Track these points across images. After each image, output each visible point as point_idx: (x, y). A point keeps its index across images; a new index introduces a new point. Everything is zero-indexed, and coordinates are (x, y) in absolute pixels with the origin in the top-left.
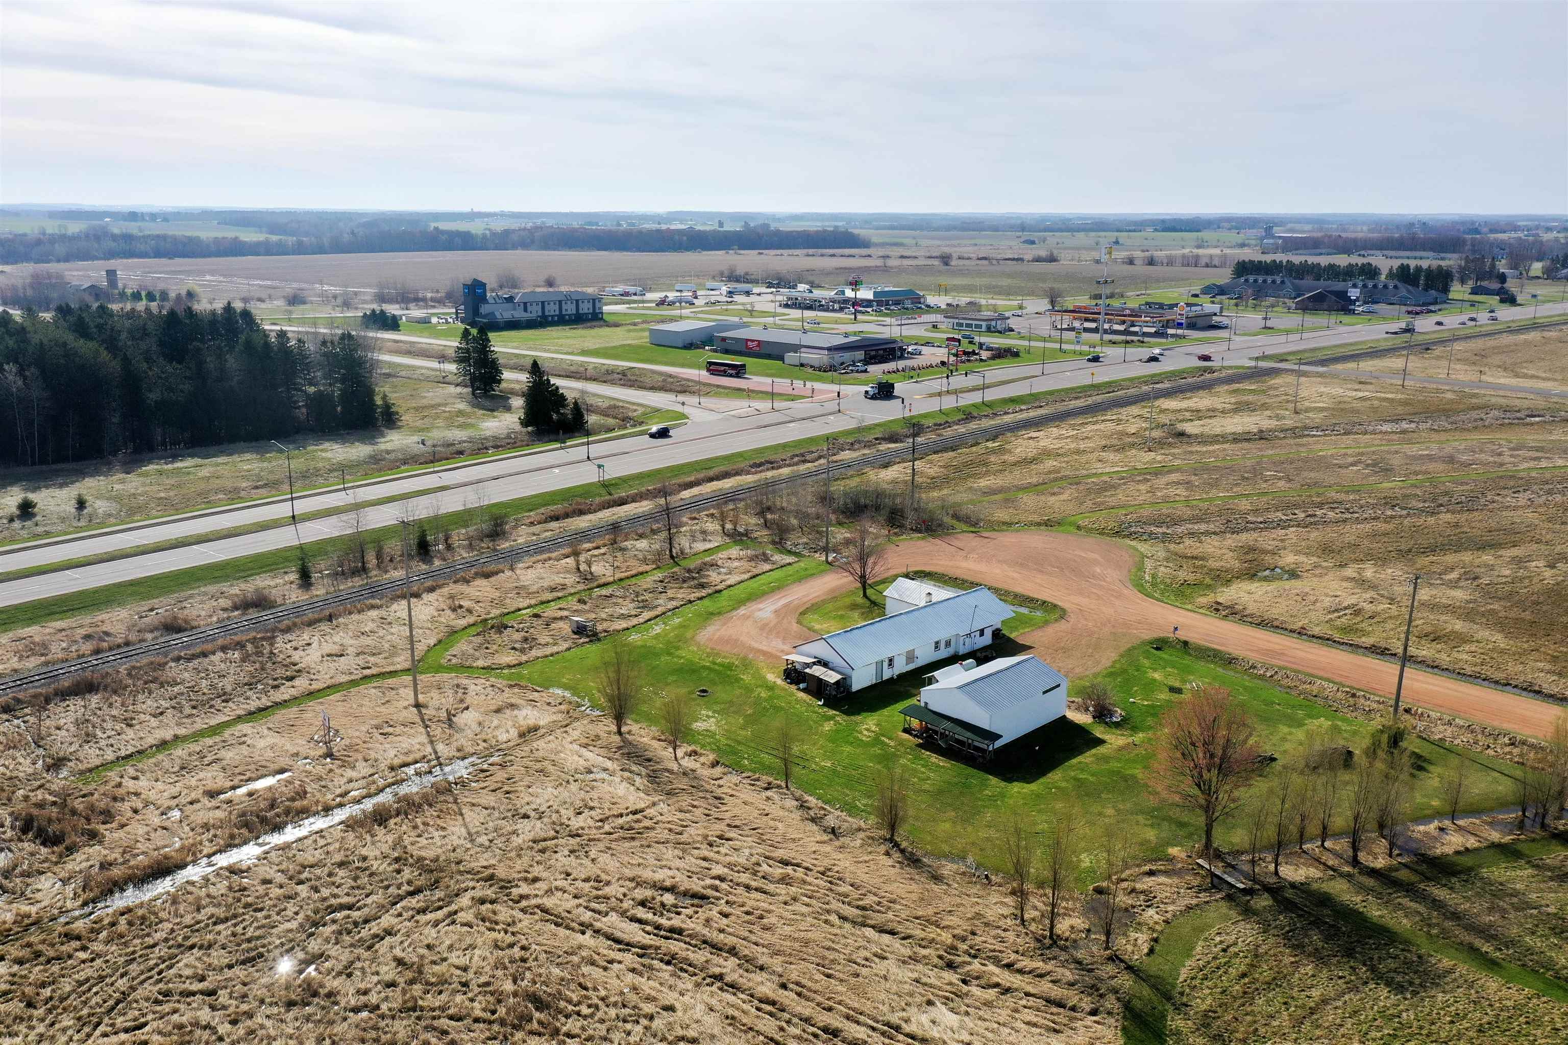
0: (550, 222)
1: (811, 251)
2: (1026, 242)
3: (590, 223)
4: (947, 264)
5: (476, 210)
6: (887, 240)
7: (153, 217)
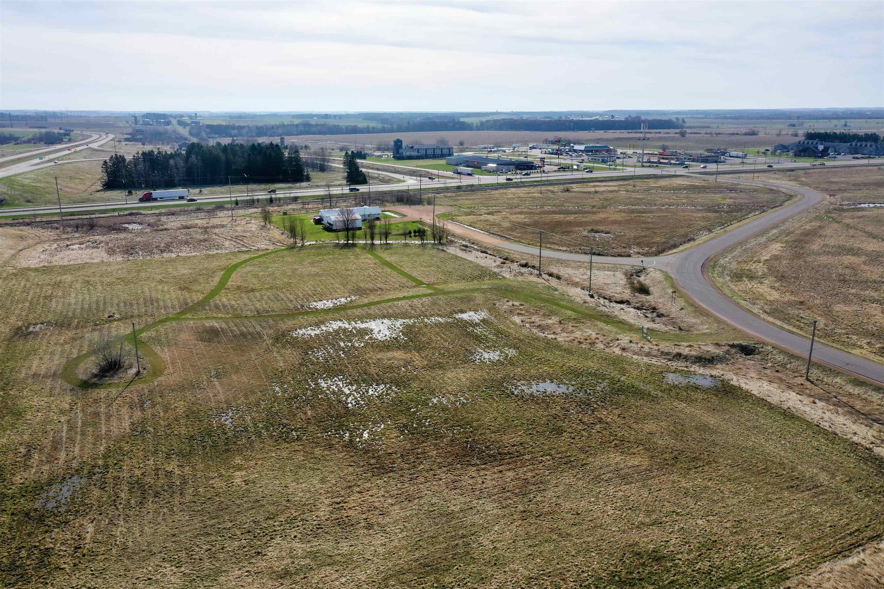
0: (525, 117)
1: (630, 131)
2: (790, 125)
3: (547, 117)
4: (684, 136)
5: (499, 111)
6: (701, 125)
7: (335, 116)
